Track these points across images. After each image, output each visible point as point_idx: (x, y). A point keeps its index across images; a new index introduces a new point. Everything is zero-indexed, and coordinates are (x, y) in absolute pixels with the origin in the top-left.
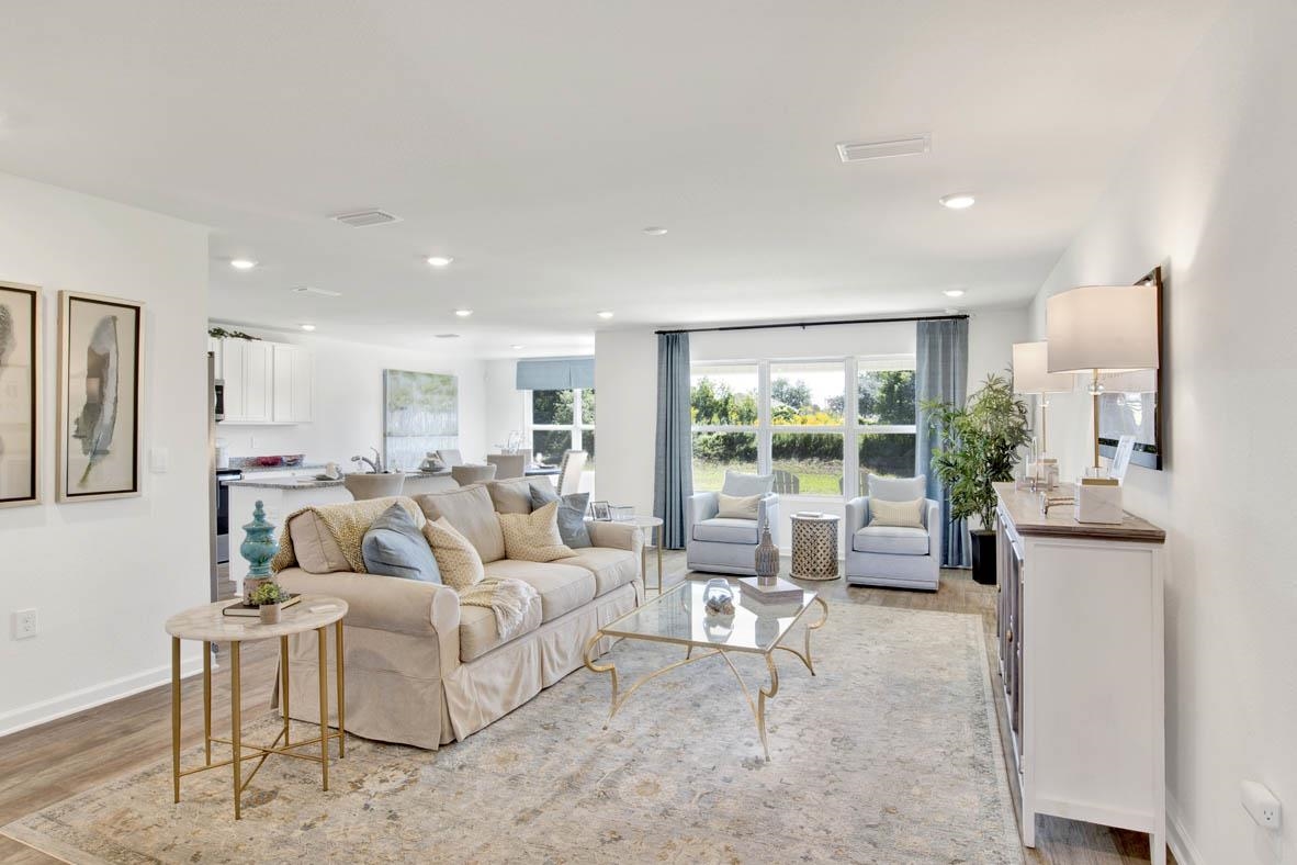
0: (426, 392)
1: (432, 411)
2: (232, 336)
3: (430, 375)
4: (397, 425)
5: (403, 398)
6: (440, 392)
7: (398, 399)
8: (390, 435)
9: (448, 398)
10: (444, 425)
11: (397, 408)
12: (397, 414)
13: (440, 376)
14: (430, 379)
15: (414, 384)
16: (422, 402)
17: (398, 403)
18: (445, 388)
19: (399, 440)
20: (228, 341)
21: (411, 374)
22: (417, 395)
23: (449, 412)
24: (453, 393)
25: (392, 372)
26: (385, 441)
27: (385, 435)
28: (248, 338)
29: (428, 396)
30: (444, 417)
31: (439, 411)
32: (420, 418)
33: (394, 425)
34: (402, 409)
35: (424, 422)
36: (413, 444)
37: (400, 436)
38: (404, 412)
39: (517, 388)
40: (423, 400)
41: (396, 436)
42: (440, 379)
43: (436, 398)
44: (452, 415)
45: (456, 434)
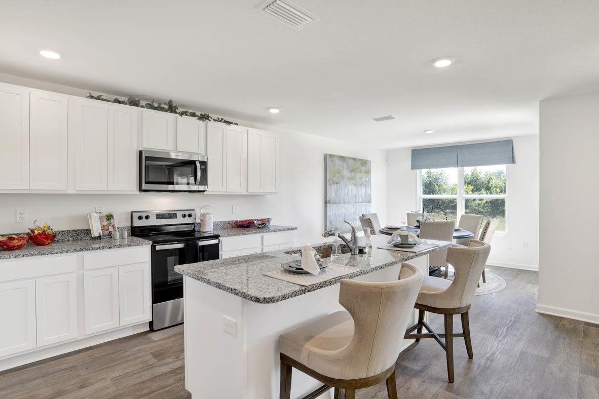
0: (352, 171)
1: (356, 185)
2: (215, 120)
3: (354, 159)
4: (333, 195)
5: (337, 176)
6: (361, 172)
7: (334, 176)
8: (329, 202)
9: (365, 175)
10: (363, 195)
11: (333, 182)
12: (334, 186)
13: (361, 160)
14: (354, 162)
15: (345, 165)
16: (351, 178)
17: (334, 179)
18: (363, 169)
20: (211, 124)
21: (342, 158)
22: (346, 173)
23: (366, 186)
24: (368, 172)
25: (331, 156)
26: (326, 207)
27: (326, 203)
28: (229, 123)
29: (353, 174)
30: (363, 189)
31: (360, 185)
32: (348, 190)
33: (332, 195)
34: (337, 183)
35: (350, 192)
36: (343, 209)
37: (335, 203)
38: (338, 185)
39: (412, 169)
40: (350, 176)
41: (333, 203)
42: (360, 162)
43: (358, 175)
44: (368, 188)
45: (370, 202)
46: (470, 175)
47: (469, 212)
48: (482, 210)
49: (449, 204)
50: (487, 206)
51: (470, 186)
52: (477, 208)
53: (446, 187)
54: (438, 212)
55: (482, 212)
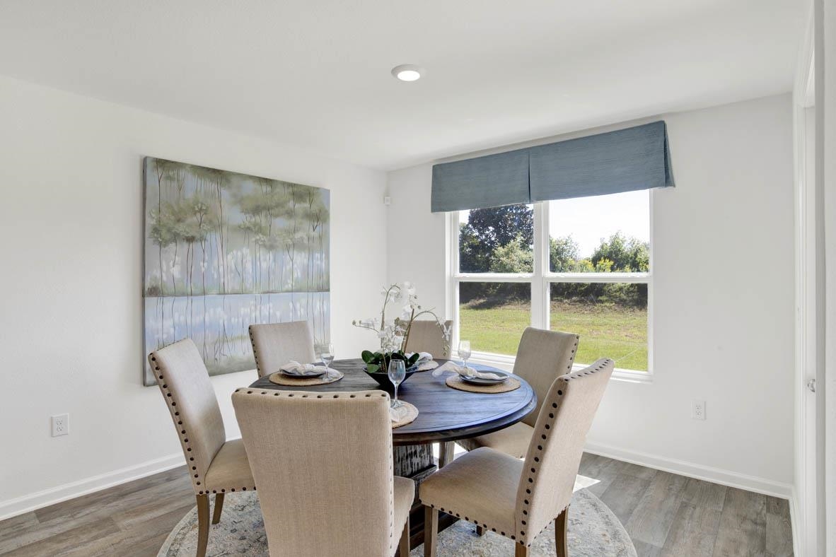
0: (256, 210)
1: (271, 247)
4: (176, 271)
5: (192, 219)
6: (290, 214)
7: (179, 221)
9: (307, 225)
10: (298, 274)
11: (176, 238)
14: (266, 188)
15: (225, 193)
17: (180, 228)
18: (301, 207)
19: (182, 303)
21: (214, 173)
22: (234, 215)
23: (310, 250)
24: (319, 217)
25: (161, 163)
26: (142, 306)
27: (144, 292)
29: (261, 219)
30: (300, 258)
31: (288, 248)
32: (239, 259)
33: (168, 272)
34: (190, 240)
35: (249, 266)
36: (219, 310)
37: (183, 294)
38: (196, 246)
39: (433, 210)
40: (248, 224)
41: (175, 295)
42: (290, 190)
43: (280, 223)
44: (317, 255)
45: (325, 288)
46: (609, 244)
47: (606, 301)
48: (625, 297)
49: (576, 289)
50: (632, 292)
51: (607, 261)
52: (618, 294)
53: (573, 263)
54: (561, 301)
55: (625, 300)
